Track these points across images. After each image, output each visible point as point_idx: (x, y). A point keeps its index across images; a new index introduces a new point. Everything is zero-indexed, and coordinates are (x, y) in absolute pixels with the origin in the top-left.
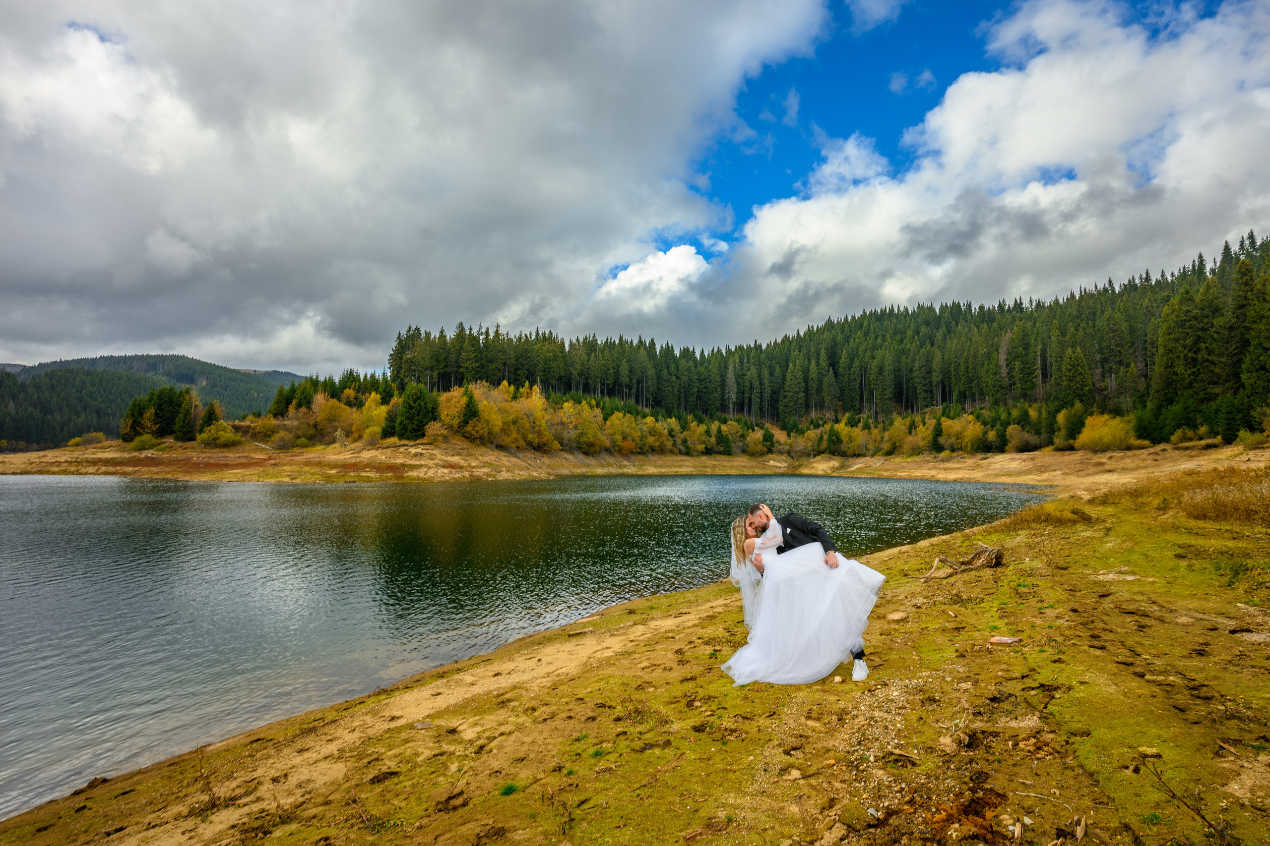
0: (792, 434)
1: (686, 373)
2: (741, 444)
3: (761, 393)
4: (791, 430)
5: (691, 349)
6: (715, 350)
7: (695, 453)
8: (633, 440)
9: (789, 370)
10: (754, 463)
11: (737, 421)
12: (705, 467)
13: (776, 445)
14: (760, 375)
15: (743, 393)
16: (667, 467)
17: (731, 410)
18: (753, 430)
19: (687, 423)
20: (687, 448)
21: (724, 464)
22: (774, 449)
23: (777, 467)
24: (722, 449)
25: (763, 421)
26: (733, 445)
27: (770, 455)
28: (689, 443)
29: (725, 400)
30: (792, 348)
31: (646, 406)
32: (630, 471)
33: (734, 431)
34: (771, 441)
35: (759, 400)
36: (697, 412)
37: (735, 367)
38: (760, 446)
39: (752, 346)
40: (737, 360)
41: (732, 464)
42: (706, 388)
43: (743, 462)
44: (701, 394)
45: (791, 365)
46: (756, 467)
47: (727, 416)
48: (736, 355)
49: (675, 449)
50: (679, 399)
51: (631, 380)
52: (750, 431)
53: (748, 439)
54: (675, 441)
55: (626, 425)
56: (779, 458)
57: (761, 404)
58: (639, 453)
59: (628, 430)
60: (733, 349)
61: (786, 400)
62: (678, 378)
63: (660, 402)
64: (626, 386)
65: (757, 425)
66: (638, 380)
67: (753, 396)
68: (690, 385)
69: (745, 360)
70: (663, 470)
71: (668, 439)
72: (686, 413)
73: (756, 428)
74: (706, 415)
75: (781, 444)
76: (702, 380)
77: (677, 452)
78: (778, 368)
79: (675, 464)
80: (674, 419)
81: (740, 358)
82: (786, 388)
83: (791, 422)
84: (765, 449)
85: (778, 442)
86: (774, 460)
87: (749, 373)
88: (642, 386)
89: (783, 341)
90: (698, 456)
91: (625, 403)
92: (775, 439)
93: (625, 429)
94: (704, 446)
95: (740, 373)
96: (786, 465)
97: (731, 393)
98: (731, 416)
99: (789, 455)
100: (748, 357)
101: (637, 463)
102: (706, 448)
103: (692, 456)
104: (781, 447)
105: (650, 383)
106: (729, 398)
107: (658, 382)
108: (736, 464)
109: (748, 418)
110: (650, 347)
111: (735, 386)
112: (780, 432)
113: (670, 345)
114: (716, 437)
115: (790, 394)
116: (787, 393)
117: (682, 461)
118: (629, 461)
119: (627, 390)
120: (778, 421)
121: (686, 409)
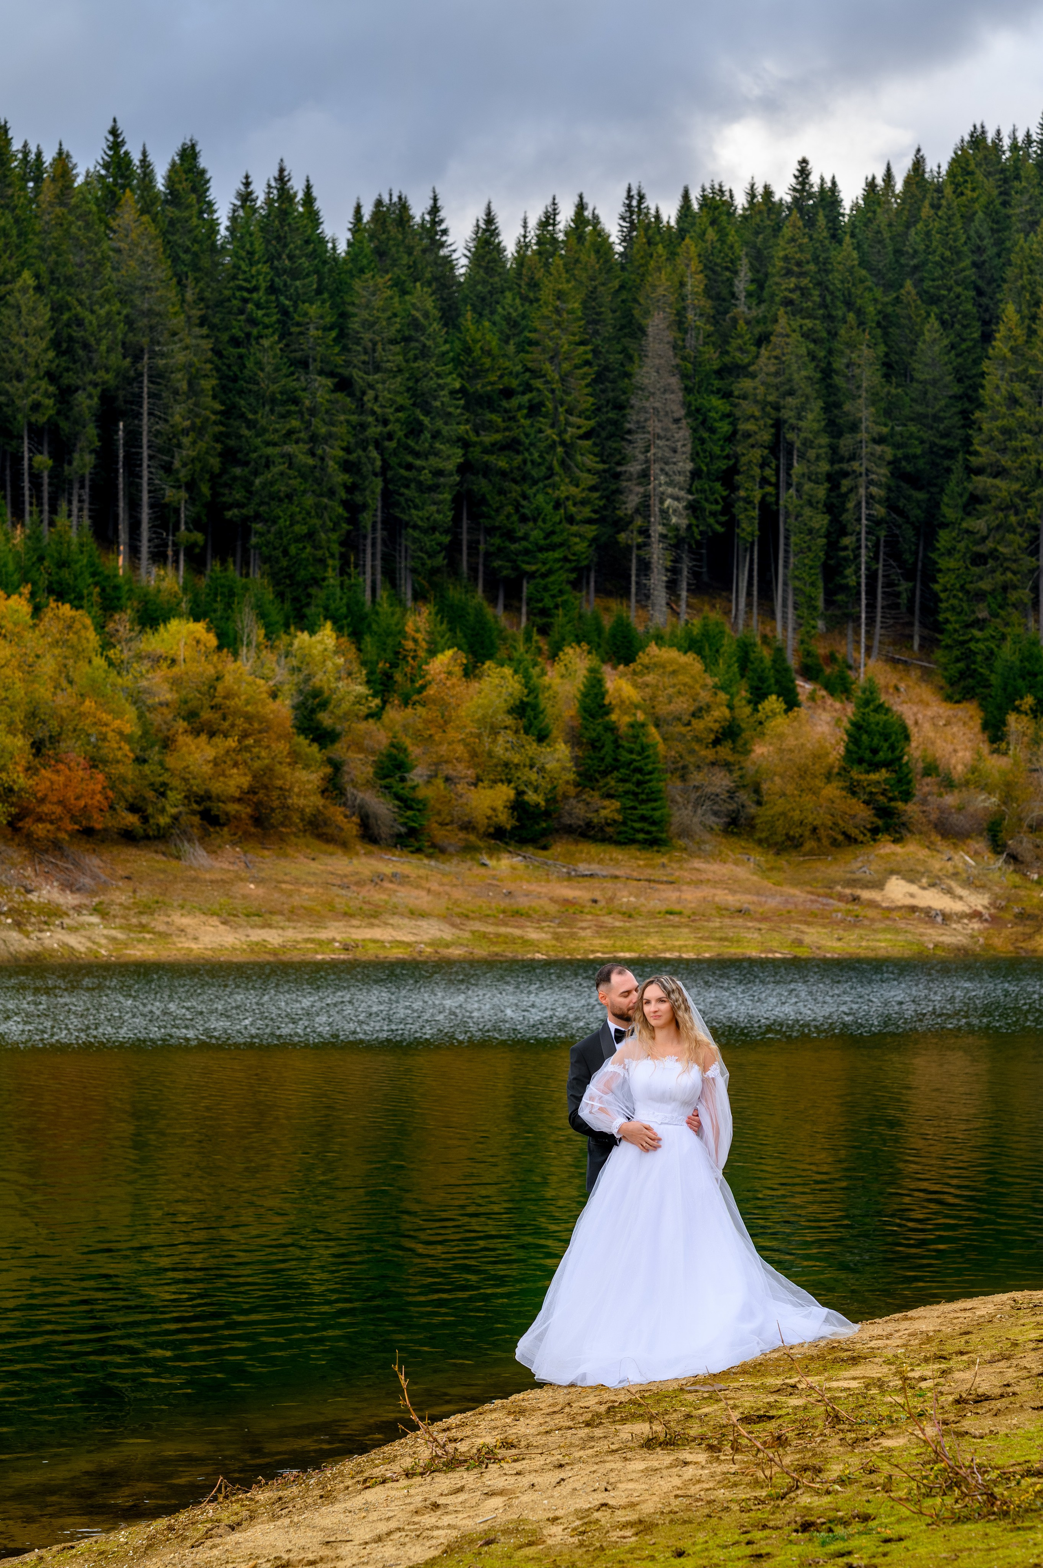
0: (1015, 723)
1: (393, 357)
2: (721, 781)
3: (833, 480)
4: (1009, 703)
5: (418, 211)
6: (565, 217)
7: (453, 838)
8: (95, 762)
9: (1000, 346)
10: (799, 894)
11: (692, 645)
12: (517, 915)
13: (924, 787)
14: (827, 373)
15: (728, 478)
16: (294, 915)
17: (658, 580)
18: (792, 703)
19: (398, 657)
20: (406, 803)
21: (626, 898)
22: (911, 809)
23: (929, 915)
24: (610, 810)
25: (845, 649)
26: (672, 787)
27: (887, 848)
28: (417, 775)
29: (621, 524)
30: (1018, 210)
31: (159, 557)
32: (78, 943)
33: (682, 705)
34: (894, 763)
35: (821, 521)
36: (455, 594)
37: (680, 324)
38: (832, 791)
39: (783, 193)
40: (695, 283)
41: (668, 896)
42: (512, 446)
43: (732, 885)
44: (482, 485)
45: (1010, 311)
46: (810, 918)
47: (634, 617)
48: (691, 247)
49: (337, 814)
50: (354, 509)
51: (65, 394)
52: (773, 703)
53: (761, 750)
54: (337, 766)
55: (48, 666)
56: (936, 864)
57: (833, 546)
58: (129, 837)
59: (64, 700)
60: (670, 213)
61: (980, 525)
62: (344, 385)
63: (243, 528)
64: (36, 432)
65: (809, 672)
66: (107, 398)
67: (788, 498)
68: (415, 430)
69: (742, 284)
70: (273, 937)
71: (296, 757)
72: (397, 599)
73: (804, 687)
74: (511, 607)
75: (949, 784)
76: (486, 402)
77: (351, 827)
78: (931, 329)
79: (342, 899)
80: (327, 636)
81: (709, 268)
82: (985, 454)
83: (1007, 652)
84: (863, 813)
85: (931, 769)
86: (911, 876)
87: (765, 362)
88: (133, 437)
89: (959, 164)
90: (468, 849)
91: (34, 538)
92: (914, 751)
93: (44, 692)
94: (504, 793)
95: (712, 357)
96: (979, 901)
97: (659, 482)
98: (660, 616)
99: (997, 846)
100: (759, 259)
101: (120, 897)
102: (518, 806)
103: (437, 851)
104: (950, 800)
105: (179, 416)
106: (644, 509)
107: (229, 412)
108: (691, 896)
109: (756, 629)
110: (174, 197)
111: (683, 435)
112: (939, 709)
113: (297, 187)
114: (574, 739)
115: (1004, 488)
116: (982, 482)
117: (378, 879)
118: (69, 886)
119: (43, 460)
120: (929, 644)
121: (391, 576)
